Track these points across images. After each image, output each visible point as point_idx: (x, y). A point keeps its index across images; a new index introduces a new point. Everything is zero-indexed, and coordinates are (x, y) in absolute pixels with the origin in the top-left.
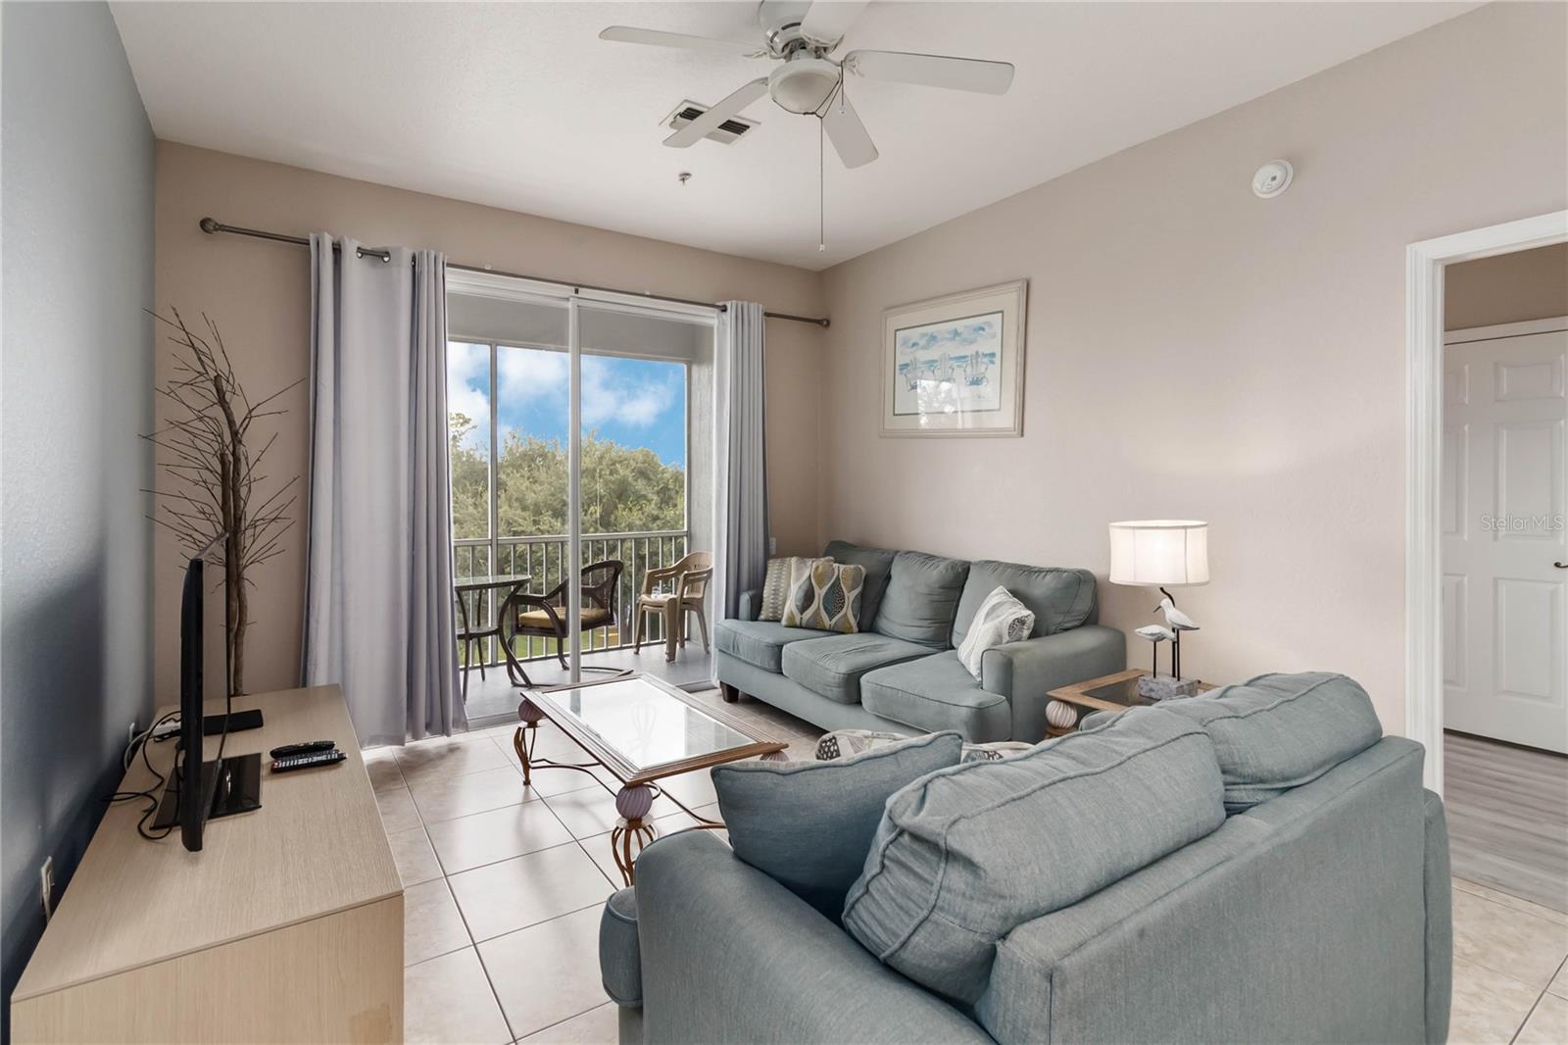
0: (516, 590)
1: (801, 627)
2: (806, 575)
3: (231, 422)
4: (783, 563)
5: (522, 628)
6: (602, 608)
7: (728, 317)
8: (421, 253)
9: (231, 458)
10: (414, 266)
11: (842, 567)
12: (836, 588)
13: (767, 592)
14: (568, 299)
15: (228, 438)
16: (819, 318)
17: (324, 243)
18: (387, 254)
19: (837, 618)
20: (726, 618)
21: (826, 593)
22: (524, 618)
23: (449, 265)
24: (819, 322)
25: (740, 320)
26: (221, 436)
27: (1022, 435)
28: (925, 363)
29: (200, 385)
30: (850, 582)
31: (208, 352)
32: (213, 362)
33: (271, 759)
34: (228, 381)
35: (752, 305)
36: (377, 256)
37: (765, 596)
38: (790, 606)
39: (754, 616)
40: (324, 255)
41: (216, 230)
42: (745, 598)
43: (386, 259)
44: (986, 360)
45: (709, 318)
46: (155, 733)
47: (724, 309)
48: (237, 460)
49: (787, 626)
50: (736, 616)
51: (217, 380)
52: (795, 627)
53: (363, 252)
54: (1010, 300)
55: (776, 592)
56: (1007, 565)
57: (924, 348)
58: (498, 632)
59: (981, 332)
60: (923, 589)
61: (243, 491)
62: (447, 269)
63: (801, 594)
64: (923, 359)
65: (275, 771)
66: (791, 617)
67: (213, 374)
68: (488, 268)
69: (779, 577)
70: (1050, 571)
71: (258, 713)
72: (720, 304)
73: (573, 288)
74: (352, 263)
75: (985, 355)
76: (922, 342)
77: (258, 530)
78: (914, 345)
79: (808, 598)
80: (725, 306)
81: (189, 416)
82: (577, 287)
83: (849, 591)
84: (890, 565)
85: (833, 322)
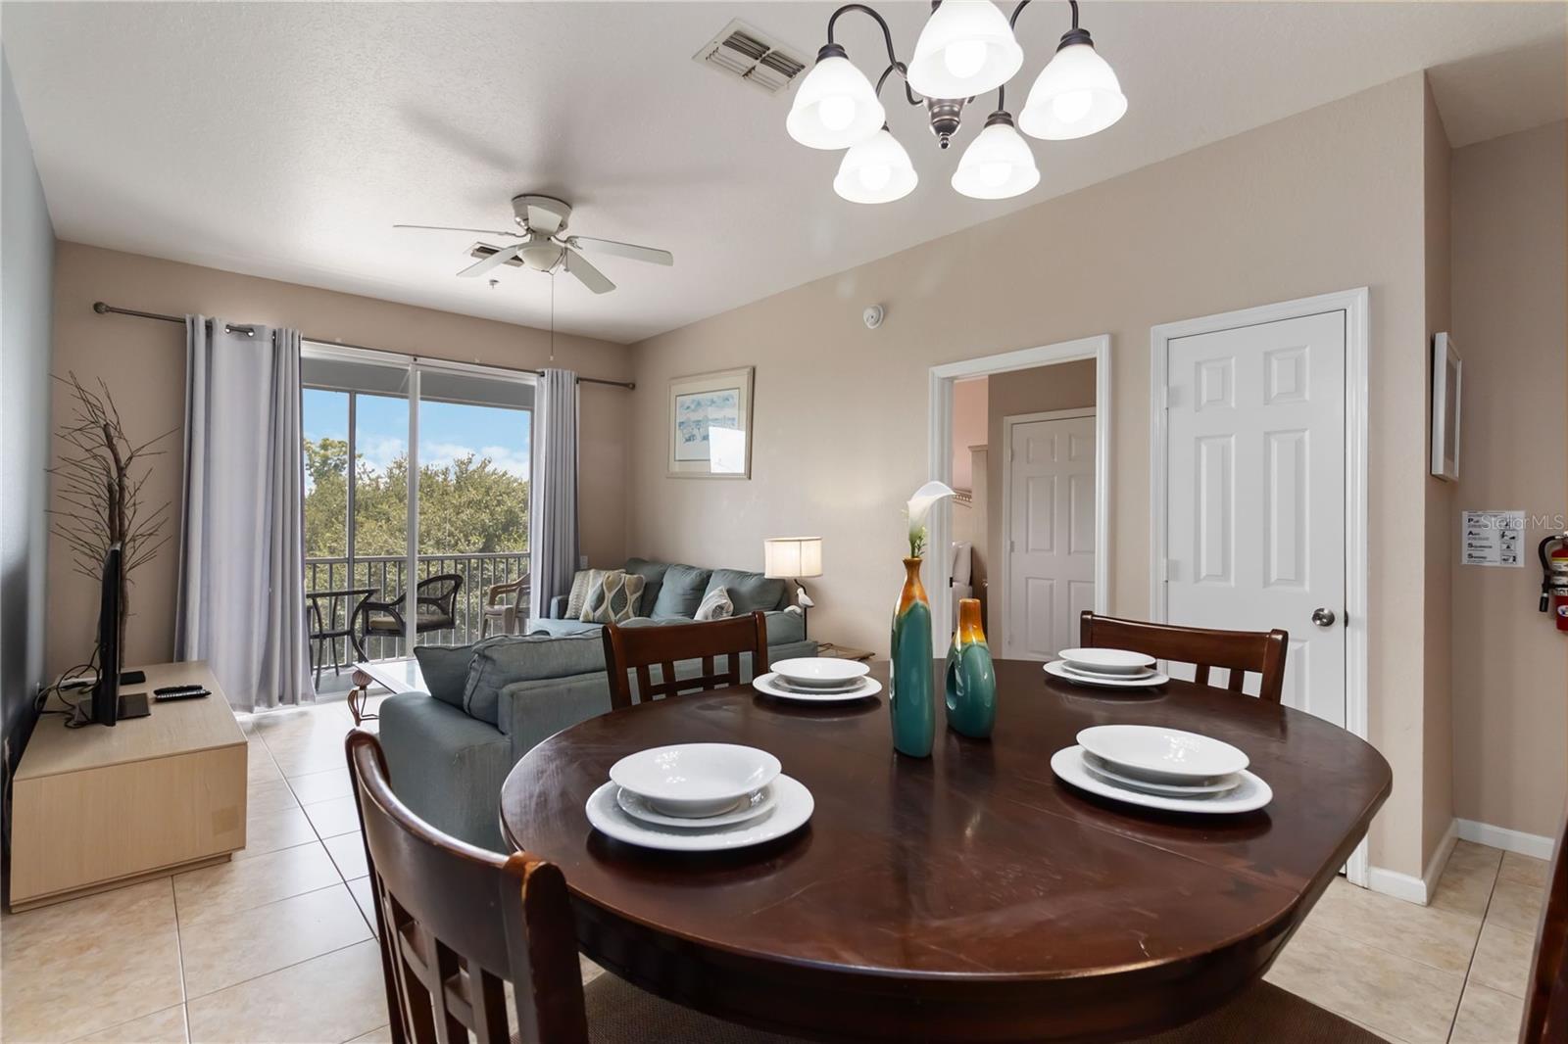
0: (367, 598)
1: (594, 622)
2: (600, 582)
3: (117, 461)
4: (586, 574)
5: (370, 629)
6: (445, 614)
7: (545, 381)
8: (280, 330)
9: (117, 488)
10: (274, 340)
11: (628, 576)
12: (621, 592)
13: (572, 597)
14: (408, 365)
15: (114, 474)
16: (628, 382)
17: (198, 324)
18: (252, 330)
19: (620, 615)
20: (541, 617)
21: (614, 596)
22: (373, 622)
23: (303, 339)
24: (626, 385)
25: (555, 382)
26: (109, 472)
27: (750, 478)
28: (694, 422)
29: (90, 430)
30: (632, 588)
31: (99, 405)
32: (104, 413)
33: (154, 696)
34: (116, 429)
35: (566, 372)
36: (242, 331)
37: (570, 599)
38: (586, 607)
39: (561, 615)
40: (198, 331)
41: (107, 311)
42: (554, 602)
43: (251, 334)
44: (730, 422)
45: (532, 380)
46: (61, 686)
47: (542, 375)
48: (122, 489)
49: (584, 622)
50: (548, 617)
51: (105, 428)
52: (590, 622)
53: (232, 329)
54: (743, 380)
55: (578, 597)
56: (733, 572)
57: (693, 411)
58: (351, 632)
59: (727, 402)
60: (680, 591)
61: (129, 513)
62: (302, 342)
63: (595, 597)
64: (693, 419)
65: (158, 701)
66: (586, 615)
67: (103, 423)
68: (338, 341)
69: (581, 586)
70: (756, 575)
71: (141, 673)
72: (539, 370)
73: (412, 358)
74: (222, 338)
75: (729, 419)
76: (693, 407)
77: (138, 543)
78: (688, 408)
79: (600, 599)
80: (543, 372)
81: (84, 455)
82: (416, 357)
83: (631, 595)
84: (663, 575)
85: (637, 385)
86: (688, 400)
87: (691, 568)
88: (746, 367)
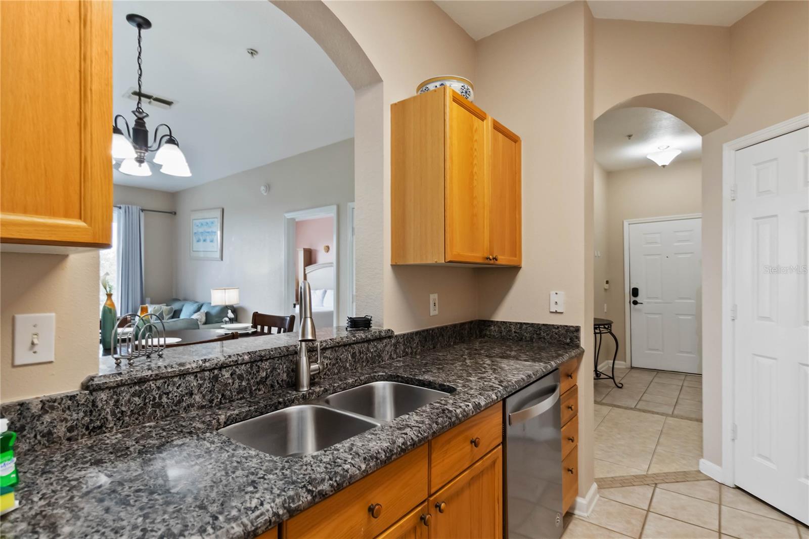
7: (122, 211)
11: (166, 307)
24: (173, 213)
27: (222, 260)
30: (167, 312)
35: (134, 207)
44: (214, 234)
47: (120, 208)
54: (218, 214)
57: (200, 227)
59: (213, 224)
60: (189, 314)
64: (199, 232)
72: (119, 206)
75: (214, 232)
76: (200, 225)
78: (198, 226)
83: (166, 315)
84: (183, 306)
85: (177, 213)
86: (197, 222)
87: (197, 302)
88: (219, 208)
